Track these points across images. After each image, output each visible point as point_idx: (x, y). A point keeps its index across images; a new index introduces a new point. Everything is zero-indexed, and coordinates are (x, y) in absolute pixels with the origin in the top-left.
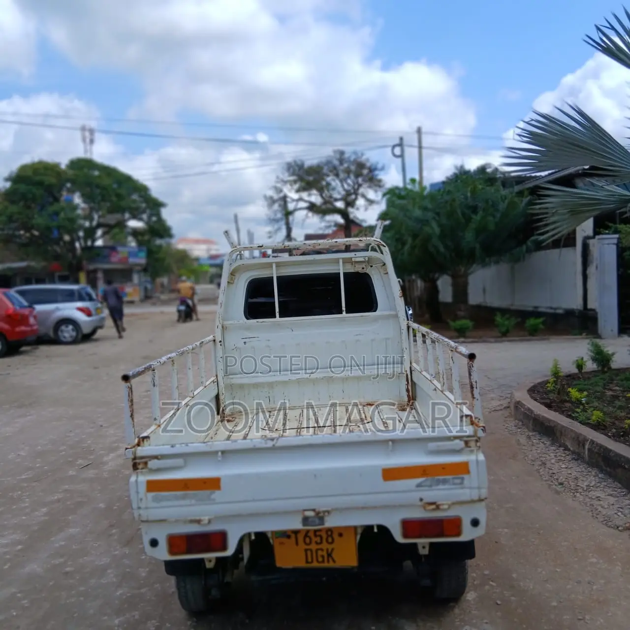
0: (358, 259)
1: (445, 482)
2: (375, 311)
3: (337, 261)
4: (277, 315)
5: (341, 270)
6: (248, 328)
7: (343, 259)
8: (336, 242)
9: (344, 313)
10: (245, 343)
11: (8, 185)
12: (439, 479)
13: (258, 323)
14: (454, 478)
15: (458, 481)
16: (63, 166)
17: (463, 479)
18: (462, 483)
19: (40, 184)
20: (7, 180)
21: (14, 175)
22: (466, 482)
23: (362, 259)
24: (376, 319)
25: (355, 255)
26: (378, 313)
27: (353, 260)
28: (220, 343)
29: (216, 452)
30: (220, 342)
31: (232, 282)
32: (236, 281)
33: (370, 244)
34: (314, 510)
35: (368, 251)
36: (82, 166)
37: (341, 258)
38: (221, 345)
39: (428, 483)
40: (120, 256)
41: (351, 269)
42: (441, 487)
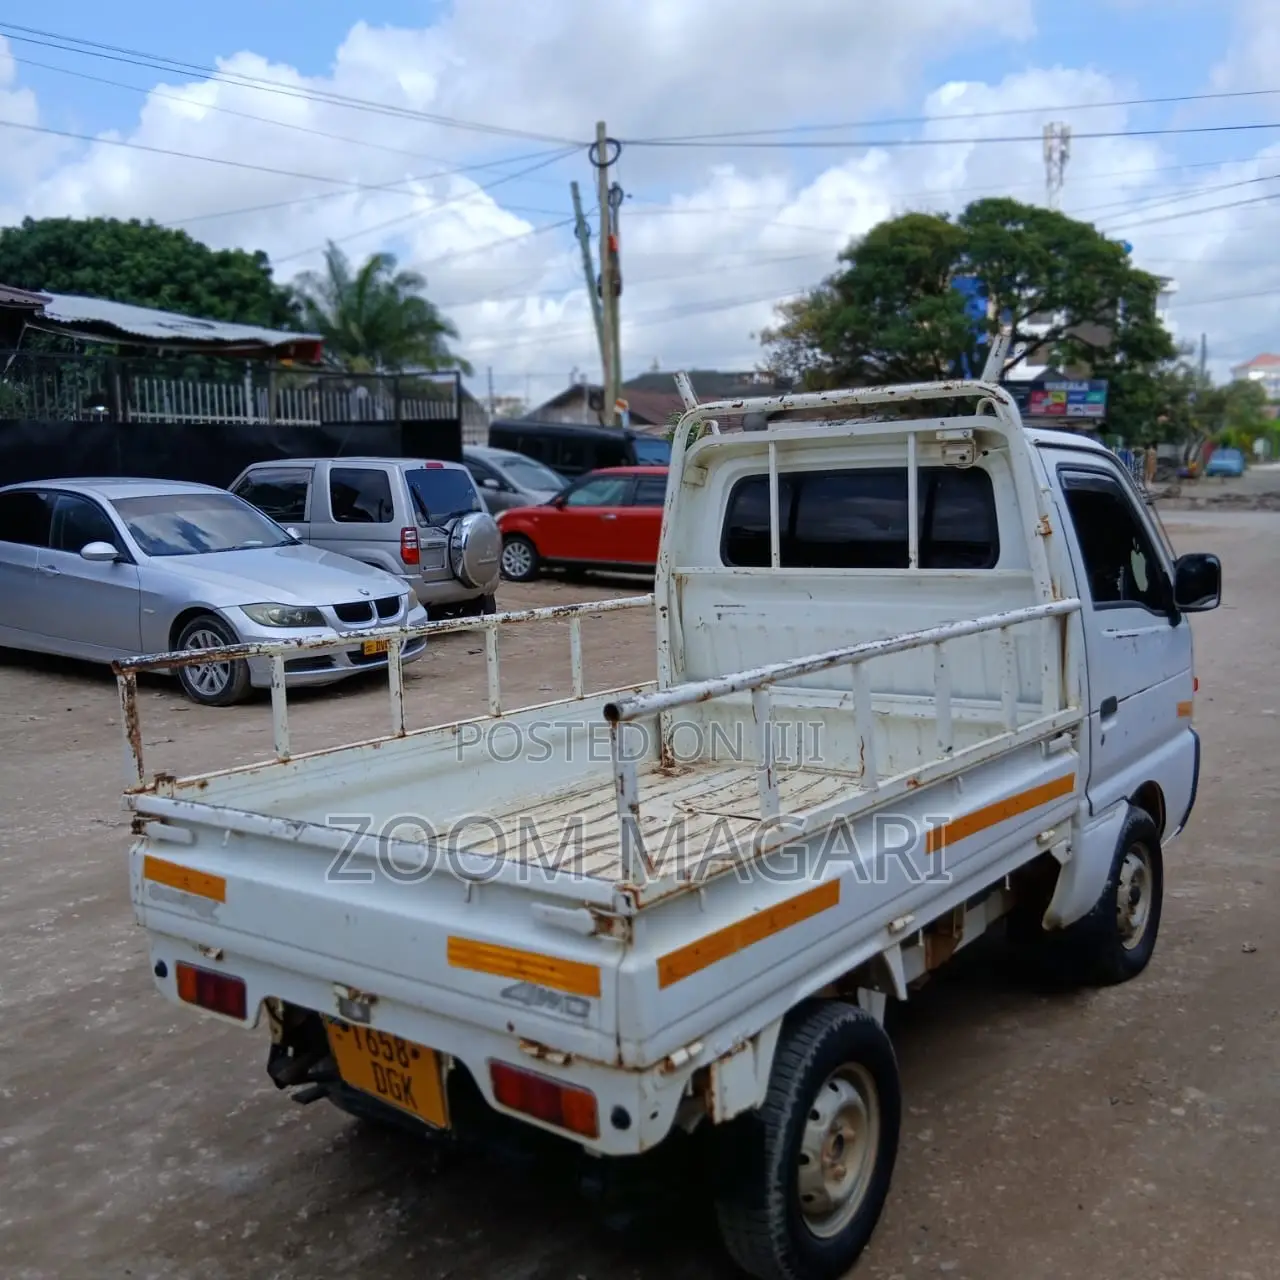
0: (950, 436)
1: (553, 1000)
2: (992, 566)
3: (901, 440)
4: (775, 559)
5: (912, 460)
6: (727, 586)
7: (916, 434)
8: (892, 393)
9: (913, 566)
10: (719, 615)
11: (847, 266)
12: (542, 991)
13: (734, 576)
14: (568, 998)
15: (578, 1007)
16: (953, 220)
17: (587, 1005)
18: (584, 1015)
19: (899, 260)
20: (841, 258)
21: (855, 247)
22: (593, 1013)
23: (959, 436)
24: (991, 588)
25: (942, 424)
26: (998, 571)
27: (939, 436)
28: (662, 613)
29: (223, 830)
30: (663, 609)
31: (701, 483)
32: (707, 482)
33: (980, 397)
34: (349, 988)
35: (974, 413)
36: (991, 213)
37: (910, 432)
38: (664, 616)
39: (524, 993)
40: (1050, 400)
41: (936, 459)
42: (545, 1009)
